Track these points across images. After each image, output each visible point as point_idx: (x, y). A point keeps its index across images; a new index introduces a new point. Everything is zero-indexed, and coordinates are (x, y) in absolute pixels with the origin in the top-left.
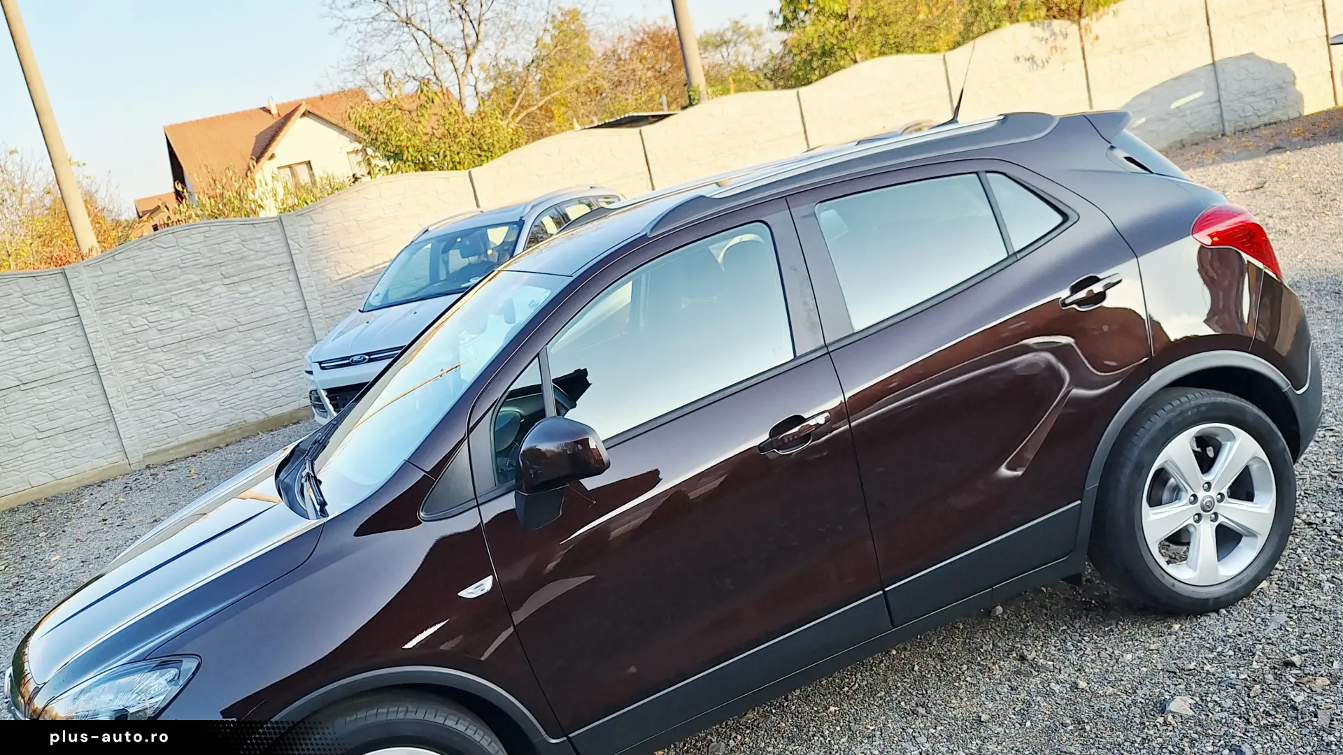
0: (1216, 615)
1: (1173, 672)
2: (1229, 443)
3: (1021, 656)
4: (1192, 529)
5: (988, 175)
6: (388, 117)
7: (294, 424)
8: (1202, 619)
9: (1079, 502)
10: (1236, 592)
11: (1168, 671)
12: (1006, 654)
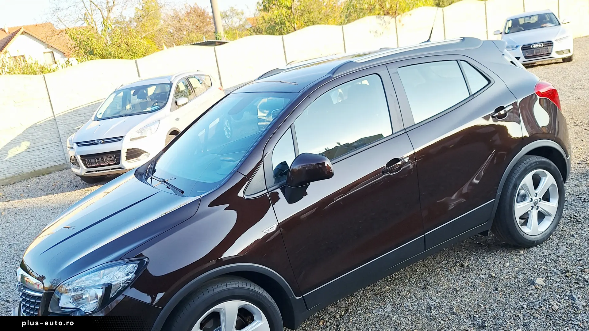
0: (536, 247)
1: (529, 269)
2: (544, 178)
3: (461, 265)
4: (529, 213)
5: (461, 62)
6: (87, 34)
7: (48, 174)
8: (531, 249)
9: (494, 200)
10: (544, 238)
11: (527, 269)
12: (454, 264)
